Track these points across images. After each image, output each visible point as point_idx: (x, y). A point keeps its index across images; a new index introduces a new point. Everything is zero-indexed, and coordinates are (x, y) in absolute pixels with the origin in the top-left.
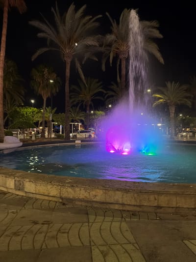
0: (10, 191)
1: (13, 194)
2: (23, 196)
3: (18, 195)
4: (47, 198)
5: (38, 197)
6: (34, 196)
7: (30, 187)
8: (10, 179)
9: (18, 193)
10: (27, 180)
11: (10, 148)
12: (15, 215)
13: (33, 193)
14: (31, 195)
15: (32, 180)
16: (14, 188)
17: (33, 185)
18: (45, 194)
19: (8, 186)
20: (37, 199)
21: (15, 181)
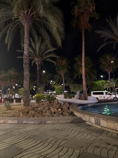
0: (93, 125)
1: (94, 127)
2: (100, 129)
3: (97, 128)
4: (115, 132)
5: (109, 130)
6: (107, 129)
7: (104, 123)
8: (92, 118)
9: (97, 126)
10: (101, 119)
11: (91, 103)
12: (96, 137)
13: (106, 128)
14: (105, 129)
15: (105, 119)
16: (94, 123)
17: (105, 122)
18: (114, 129)
19: (91, 121)
20: (109, 132)
21: (95, 119)
